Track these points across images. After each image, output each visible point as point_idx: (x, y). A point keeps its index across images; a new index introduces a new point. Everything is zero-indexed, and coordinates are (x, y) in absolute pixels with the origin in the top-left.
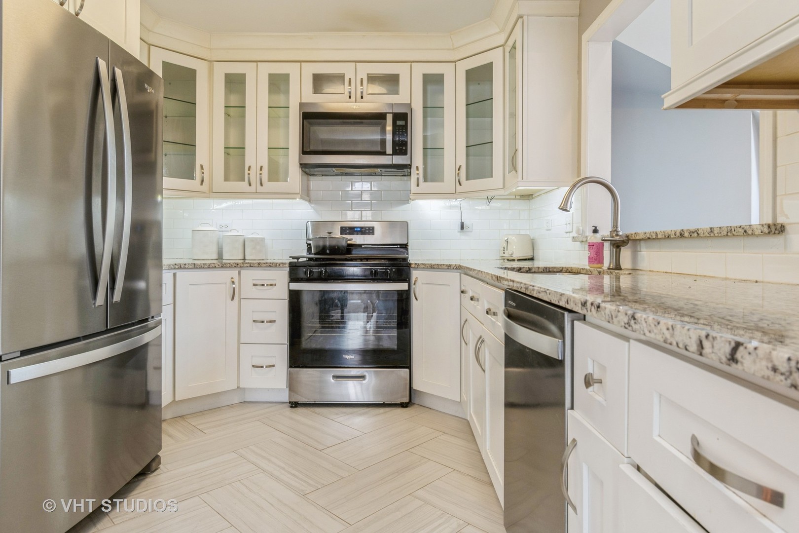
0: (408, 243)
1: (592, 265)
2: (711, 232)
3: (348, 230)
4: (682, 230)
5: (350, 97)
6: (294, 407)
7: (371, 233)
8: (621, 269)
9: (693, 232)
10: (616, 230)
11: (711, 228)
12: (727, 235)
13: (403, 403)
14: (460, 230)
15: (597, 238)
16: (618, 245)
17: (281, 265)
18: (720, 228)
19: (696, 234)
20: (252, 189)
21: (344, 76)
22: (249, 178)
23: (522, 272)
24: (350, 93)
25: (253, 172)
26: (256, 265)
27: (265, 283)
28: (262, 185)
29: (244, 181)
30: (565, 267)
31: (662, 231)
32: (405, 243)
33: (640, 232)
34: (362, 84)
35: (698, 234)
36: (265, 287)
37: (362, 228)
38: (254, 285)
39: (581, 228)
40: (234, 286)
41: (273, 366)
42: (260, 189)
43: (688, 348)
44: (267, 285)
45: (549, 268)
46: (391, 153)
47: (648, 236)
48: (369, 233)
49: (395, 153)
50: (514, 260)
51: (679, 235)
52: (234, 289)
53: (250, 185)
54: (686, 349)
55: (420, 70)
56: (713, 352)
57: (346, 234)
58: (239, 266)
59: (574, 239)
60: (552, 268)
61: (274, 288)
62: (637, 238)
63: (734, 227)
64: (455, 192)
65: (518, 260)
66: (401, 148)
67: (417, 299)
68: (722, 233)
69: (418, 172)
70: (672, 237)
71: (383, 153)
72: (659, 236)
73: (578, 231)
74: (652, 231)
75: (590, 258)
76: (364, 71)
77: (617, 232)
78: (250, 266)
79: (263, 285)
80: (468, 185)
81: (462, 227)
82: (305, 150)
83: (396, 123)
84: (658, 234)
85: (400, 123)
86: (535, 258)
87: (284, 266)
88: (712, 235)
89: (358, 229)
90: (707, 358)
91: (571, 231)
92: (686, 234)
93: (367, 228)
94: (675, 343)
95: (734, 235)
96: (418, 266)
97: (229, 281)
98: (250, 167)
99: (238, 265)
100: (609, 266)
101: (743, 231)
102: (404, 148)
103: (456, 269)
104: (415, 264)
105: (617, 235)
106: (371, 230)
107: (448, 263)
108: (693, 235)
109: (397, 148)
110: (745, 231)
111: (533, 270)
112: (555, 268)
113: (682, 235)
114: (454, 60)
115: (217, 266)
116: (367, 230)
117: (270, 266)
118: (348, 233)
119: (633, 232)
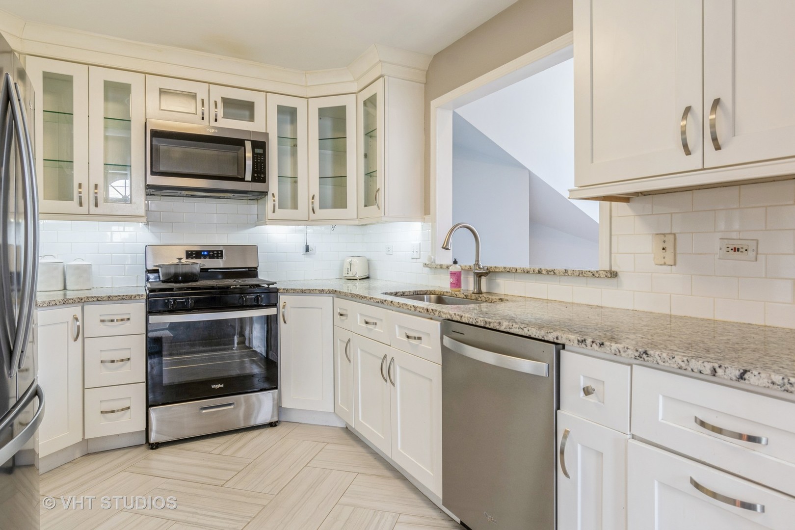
0: (258, 267)
1: (453, 289)
2: (566, 272)
3: (194, 254)
4: (541, 269)
5: (203, 119)
6: (155, 449)
7: (220, 257)
8: (482, 293)
9: (551, 271)
10: (477, 264)
11: (566, 270)
12: (579, 276)
13: (272, 422)
14: (304, 253)
15: (456, 268)
16: (479, 276)
17: (137, 297)
18: (573, 270)
19: (552, 273)
20: (84, 210)
21: (196, 95)
22: (80, 198)
23: (397, 296)
24: (203, 114)
25: (84, 190)
26: (105, 299)
27: (115, 318)
28: (96, 205)
29: (72, 200)
30: (429, 291)
31: (522, 268)
32: (256, 266)
33: (500, 266)
34: (216, 107)
35: (554, 272)
36: (115, 323)
37: (209, 252)
38: (102, 321)
39: (433, 257)
40: (78, 323)
41: (129, 408)
42: (93, 210)
43: (702, 372)
44: (117, 320)
45: (417, 291)
46: (250, 180)
47: (508, 270)
48: (218, 257)
49: (254, 180)
50: (357, 279)
51: (537, 272)
52: (78, 327)
53: (81, 204)
54: (701, 372)
55: (275, 101)
56: (725, 374)
57: (192, 258)
58: (83, 301)
59: (426, 265)
60: (419, 291)
61: (128, 323)
62: (497, 270)
63: (585, 271)
64: (309, 218)
65: (360, 279)
66: (260, 174)
67: (285, 322)
68: (575, 274)
69: (274, 199)
70: (530, 272)
71: (243, 180)
72: (518, 271)
73: (430, 259)
74: (511, 266)
75: (451, 283)
76: (218, 94)
77: (479, 265)
78: (98, 300)
79: (112, 321)
80: (321, 213)
81: (307, 249)
82: (154, 170)
83: (254, 151)
84: (518, 269)
85: (260, 151)
86: (371, 276)
87: (141, 297)
88: (566, 274)
89: (206, 253)
90: (721, 378)
91: (418, 257)
92: (544, 272)
93: (216, 252)
94: (690, 369)
95: (584, 276)
96: (287, 291)
97: (71, 319)
98: (80, 186)
99: (82, 299)
100: (474, 291)
101: (591, 274)
102: (262, 176)
103: (330, 293)
104: (284, 289)
105: (479, 268)
106: (220, 254)
107: (321, 288)
108: (550, 273)
109: (256, 175)
110: (593, 275)
111: (406, 294)
112: (421, 291)
113: (540, 272)
114: (308, 96)
115: (58, 303)
116: (215, 254)
117: (123, 299)
118: (194, 257)
119: (493, 266)
